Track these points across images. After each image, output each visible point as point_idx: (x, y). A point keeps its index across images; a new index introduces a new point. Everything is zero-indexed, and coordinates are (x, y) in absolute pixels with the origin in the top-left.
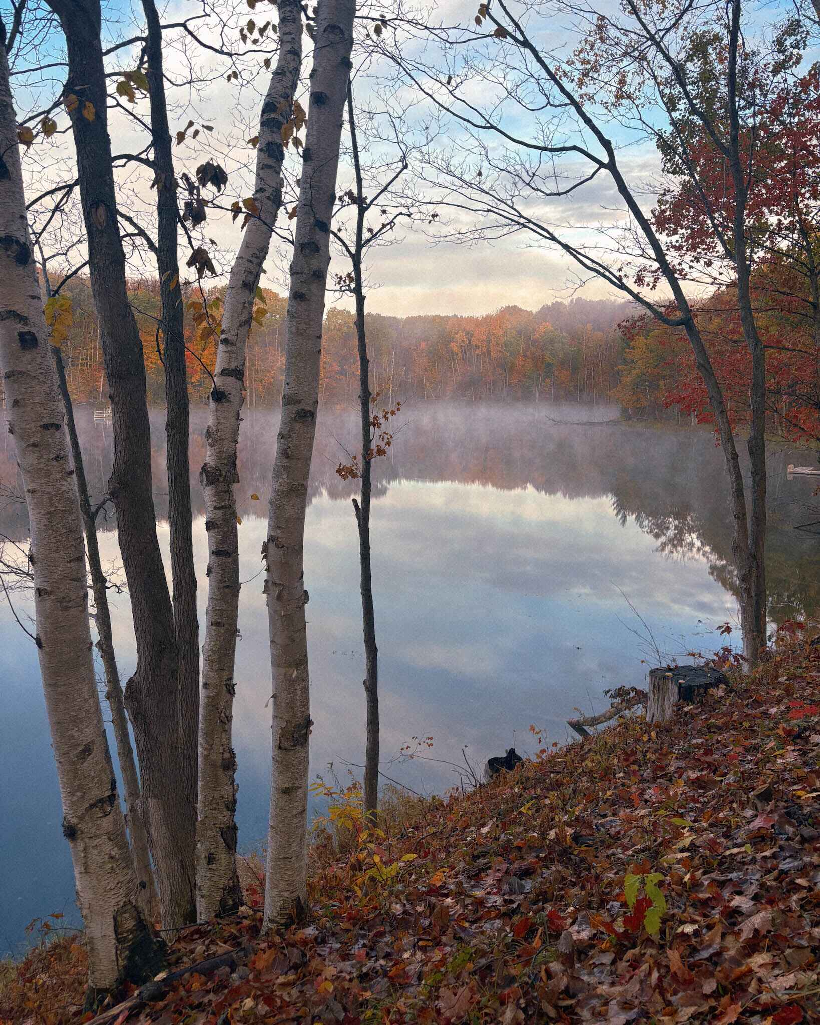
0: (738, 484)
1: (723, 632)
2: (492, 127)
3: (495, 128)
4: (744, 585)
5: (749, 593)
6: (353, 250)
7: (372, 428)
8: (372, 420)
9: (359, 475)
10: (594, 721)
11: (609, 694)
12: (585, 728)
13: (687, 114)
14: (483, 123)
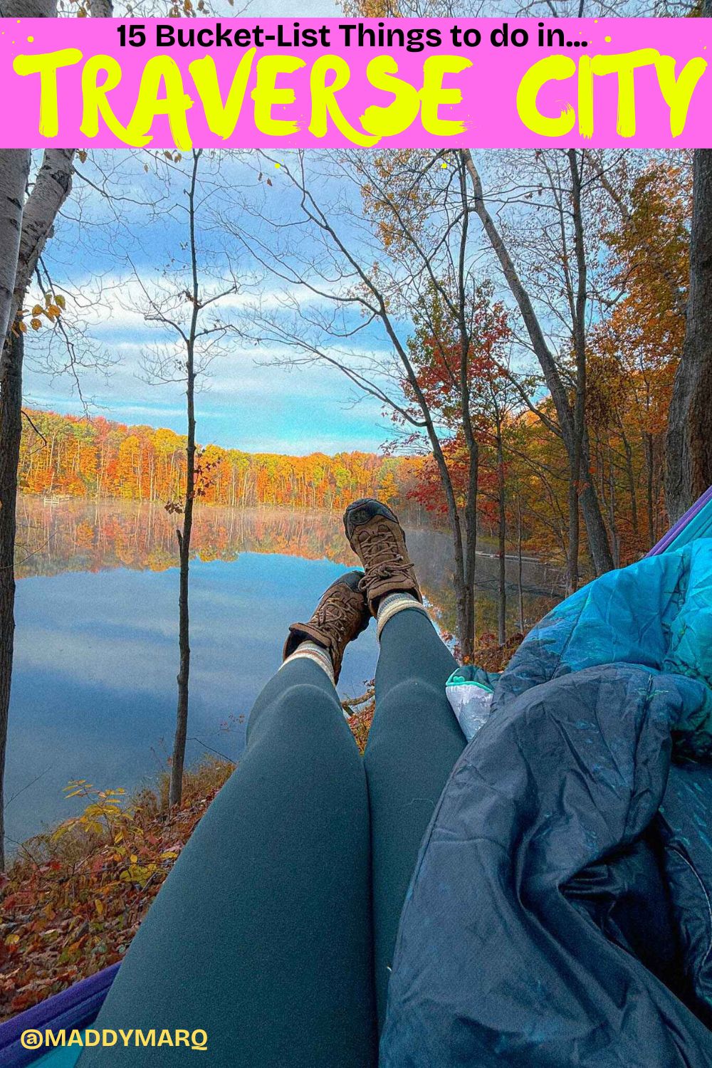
0: (458, 538)
1: (447, 639)
2: (302, 282)
3: (304, 283)
4: (461, 607)
5: (464, 613)
6: (188, 338)
7: (195, 474)
8: (195, 469)
9: (183, 511)
10: (356, 703)
11: (366, 684)
12: (350, 707)
13: (425, 327)
14: (298, 280)
